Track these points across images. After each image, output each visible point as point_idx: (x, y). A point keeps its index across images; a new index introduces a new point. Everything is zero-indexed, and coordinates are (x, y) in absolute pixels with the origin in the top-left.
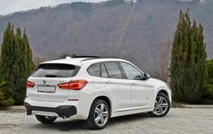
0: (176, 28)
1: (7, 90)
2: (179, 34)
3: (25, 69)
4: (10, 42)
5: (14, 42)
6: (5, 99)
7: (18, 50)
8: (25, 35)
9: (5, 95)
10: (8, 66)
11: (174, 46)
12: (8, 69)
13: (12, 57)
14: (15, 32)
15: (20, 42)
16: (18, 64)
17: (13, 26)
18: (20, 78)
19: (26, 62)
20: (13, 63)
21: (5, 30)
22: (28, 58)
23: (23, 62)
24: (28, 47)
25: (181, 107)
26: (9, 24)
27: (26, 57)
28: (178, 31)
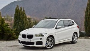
0: (87, 6)
1: (17, 32)
2: (88, 8)
3: (24, 24)
4: (18, 13)
5: (19, 13)
6: (16, 36)
7: (21, 16)
8: (24, 10)
9: (16, 34)
10: (17, 23)
11: (86, 13)
12: (17, 24)
13: (19, 19)
14: (20, 9)
15: (22, 13)
16: (21, 21)
17: (19, 6)
18: (22, 27)
19: (24, 21)
20: (19, 21)
21: (16, 8)
22: (25, 19)
23: (23, 21)
24: (25, 15)
25: (89, 38)
26: (17, 6)
27: (24, 19)
28: (87, 7)
